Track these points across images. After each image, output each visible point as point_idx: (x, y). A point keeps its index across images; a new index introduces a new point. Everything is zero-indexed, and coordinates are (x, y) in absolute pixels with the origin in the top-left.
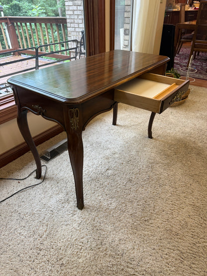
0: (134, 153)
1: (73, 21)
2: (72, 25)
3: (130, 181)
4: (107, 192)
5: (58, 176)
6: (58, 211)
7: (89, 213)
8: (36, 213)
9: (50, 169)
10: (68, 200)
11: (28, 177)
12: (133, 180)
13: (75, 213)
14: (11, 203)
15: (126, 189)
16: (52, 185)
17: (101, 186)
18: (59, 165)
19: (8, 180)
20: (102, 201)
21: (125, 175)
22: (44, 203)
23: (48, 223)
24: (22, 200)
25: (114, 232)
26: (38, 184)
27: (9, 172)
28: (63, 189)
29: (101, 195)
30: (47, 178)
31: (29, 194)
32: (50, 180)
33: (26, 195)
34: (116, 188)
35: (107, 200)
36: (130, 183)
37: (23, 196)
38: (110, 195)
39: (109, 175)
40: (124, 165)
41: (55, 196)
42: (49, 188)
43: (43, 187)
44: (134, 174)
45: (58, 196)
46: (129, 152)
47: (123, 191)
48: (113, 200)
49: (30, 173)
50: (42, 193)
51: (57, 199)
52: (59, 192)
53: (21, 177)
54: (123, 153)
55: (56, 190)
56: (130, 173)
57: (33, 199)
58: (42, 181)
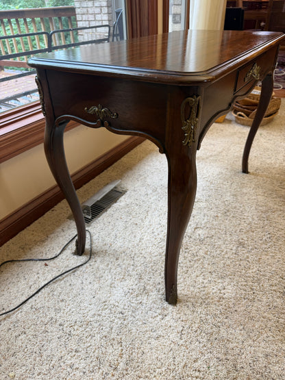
0: (228, 197)
2: (85, 17)
3: (241, 244)
4: (211, 268)
5: (114, 247)
6: (133, 312)
7: (191, 309)
8: (92, 320)
9: (97, 235)
10: (144, 289)
11: (60, 254)
12: (246, 242)
13: (166, 312)
14: (39, 305)
15: (241, 260)
16: (108, 264)
17: (196, 258)
18: (110, 227)
19: (25, 263)
20: (206, 285)
21: (228, 236)
22: (104, 300)
23: (121, 339)
24: (60, 297)
25: (251, 342)
26: (82, 265)
27: (23, 249)
28: (131, 270)
29: (201, 274)
30: (96, 252)
31: (70, 285)
32: (102, 256)
33: (65, 288)
34: (223, 260)
35: (215, 282)
36: (244, 249)
37: (59, 289)
38: (217, 273)
39: (203, 238)
40: (220, 218)
41: (119, 284)
42: (103, 271)
43: (93, 268)
44: (242, 232)
45: (125, 283)
46: (220, 196)
47: (237, 263)
48: (225, 282)
49: (64, 246)
50: (94, 281)
51: (125, 288)
52: (124, 275)
53: (48, 255)
54: (212, 199)
55: (118, 273)
56: (235, 232)
57: (80, 293)
58: (88, 259)
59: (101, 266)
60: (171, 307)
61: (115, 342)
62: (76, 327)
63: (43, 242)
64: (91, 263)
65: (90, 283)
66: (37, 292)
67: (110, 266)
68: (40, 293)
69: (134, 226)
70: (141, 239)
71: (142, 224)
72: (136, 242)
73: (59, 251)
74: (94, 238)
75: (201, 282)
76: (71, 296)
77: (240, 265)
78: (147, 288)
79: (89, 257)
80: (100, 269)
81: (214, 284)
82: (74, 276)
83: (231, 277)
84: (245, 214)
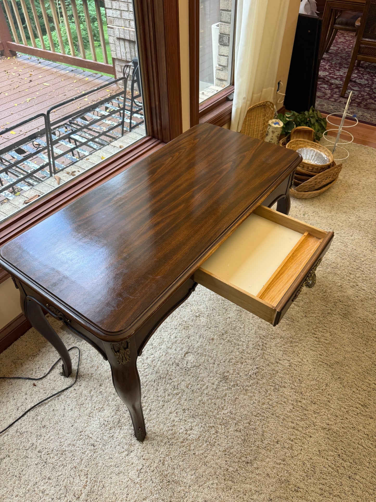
2: (115, 5)
3: (225, 378)
4: (186, 405)
5: (101, 370)
6: (104, 445)
7: (155, 448)
8: (67, 449)
9: (87, 354)
10: (119, 422)
11: (48, 373)
12: (230, 376)
13: (132, 448)
14: (23, 430)
15: (218, 398)
16: (91, 390)
17: (175, 392)
19: (16, 380)
20: (176, 424)
21: (215, 366)
22: (81, 430)
23: (88, 471)
24: (43, 423)
25: (196, 487)
26: (67, 389)
27: (15, 363)
28: (111, 400)
29: (175, 411)
30: (82, 374)
31: (54, 410)
32: (88, 380)
33: (48, 413)
34: (200, 396)
35: (185, 421)
36: (225, 384)
37: (43, 414)
38: (190, 411)
39: (189, 367)
40: (215, 341)
41: (97, 414)
42: (86, 398)
43: (76, 394)
44: (231, 362)
45: (102, 414)
46: (224, 311)
47: (213, 401)
48: (194, 422)
49: (53, 365)
50: (76, 407)
51: (102, 419)
52: (104, 405)
53: (37, 374)
54: (214, 314)
55: (98, 402)
56: (224, 362)
57: (61, 420)
58: (73, 382)
60: (137, 444)
61: (83, 474)
62: (52, 456)
63: (35, 356)
64: (76, 387)
65: (72, 410)
66: (23, 415)
67: (92, 393)
68: (26, 416)
73: (48, 370)
74: (84, 357)
75: (172, 419)
76: (52, 422)
77: (215, 404)
78: (121, 422)
79: (75, 380)
80: (83, 395)
81: (183, 423)
82: (58, 400)
83: (201, 417)
84: (242, 339)
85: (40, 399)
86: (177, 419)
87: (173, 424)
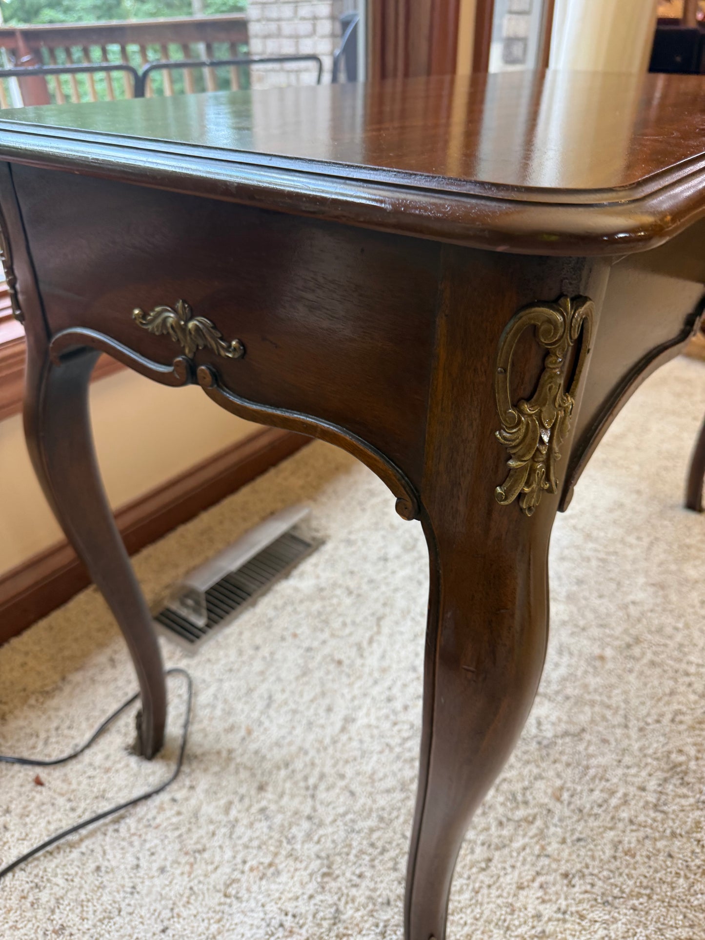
0: (640, 593)
1: (273, 26)
3: (676, 771)
4: (569, 858)
5: (261, 741)
9: (212, 690)
10: (336, 919)
11: (88, 746)
12: (693, 765)
15: (674, 835)
16: (230, 803)
17: (520, 813)
18: (258, 666)
20: (550, 928)
21: (634, 733)
24: (56, 916)
26: (147, 797)
28: (300, 836)
29: (533, 880)
30: (199, 751)
31: (98, 868)
32: (216, 769)
33: (77, 880)
34: (611, 829)
35: (582, 917)
36: (684, 790)
37: (60, 881)
38: (589, 879)
39: (549, 735)
40: (610, 665)
41: (255, 888)
42: (211, 828)
43: (179, 813)
44: (681, 722)
45: (273, 887)
46: (613, 586)
47: (660, 844)
48: (615, 920)
49: (103, 720)
50: (176, 862)
51: (272, 908)
52: (276, 855)
53: (50, 748)
54: (587, 594)
55: (255, 843)
56: (658, 721)
57: (123, 905)
58: (168, 776)
59: (209, 810)
63: (46, 694)
64: (178, 791)
65: (162, 870)
67: (233, 813)
69: (332, 667)
70: (348, 720)
71: (359, 662)
72: (329, 731)
73: (88, 736)
74: (203, 698)
75: (531, 911)
76: (91, 915)
77: (670, 856)
78: (343, 917)
79: (174, 767)
80: (202, 820)
81: (577, 927)
82: (116, 835)
83: (636, 902)
84: (692, 658)
85: (52, 827)
86: (548, 911)
87: (539, 929)
